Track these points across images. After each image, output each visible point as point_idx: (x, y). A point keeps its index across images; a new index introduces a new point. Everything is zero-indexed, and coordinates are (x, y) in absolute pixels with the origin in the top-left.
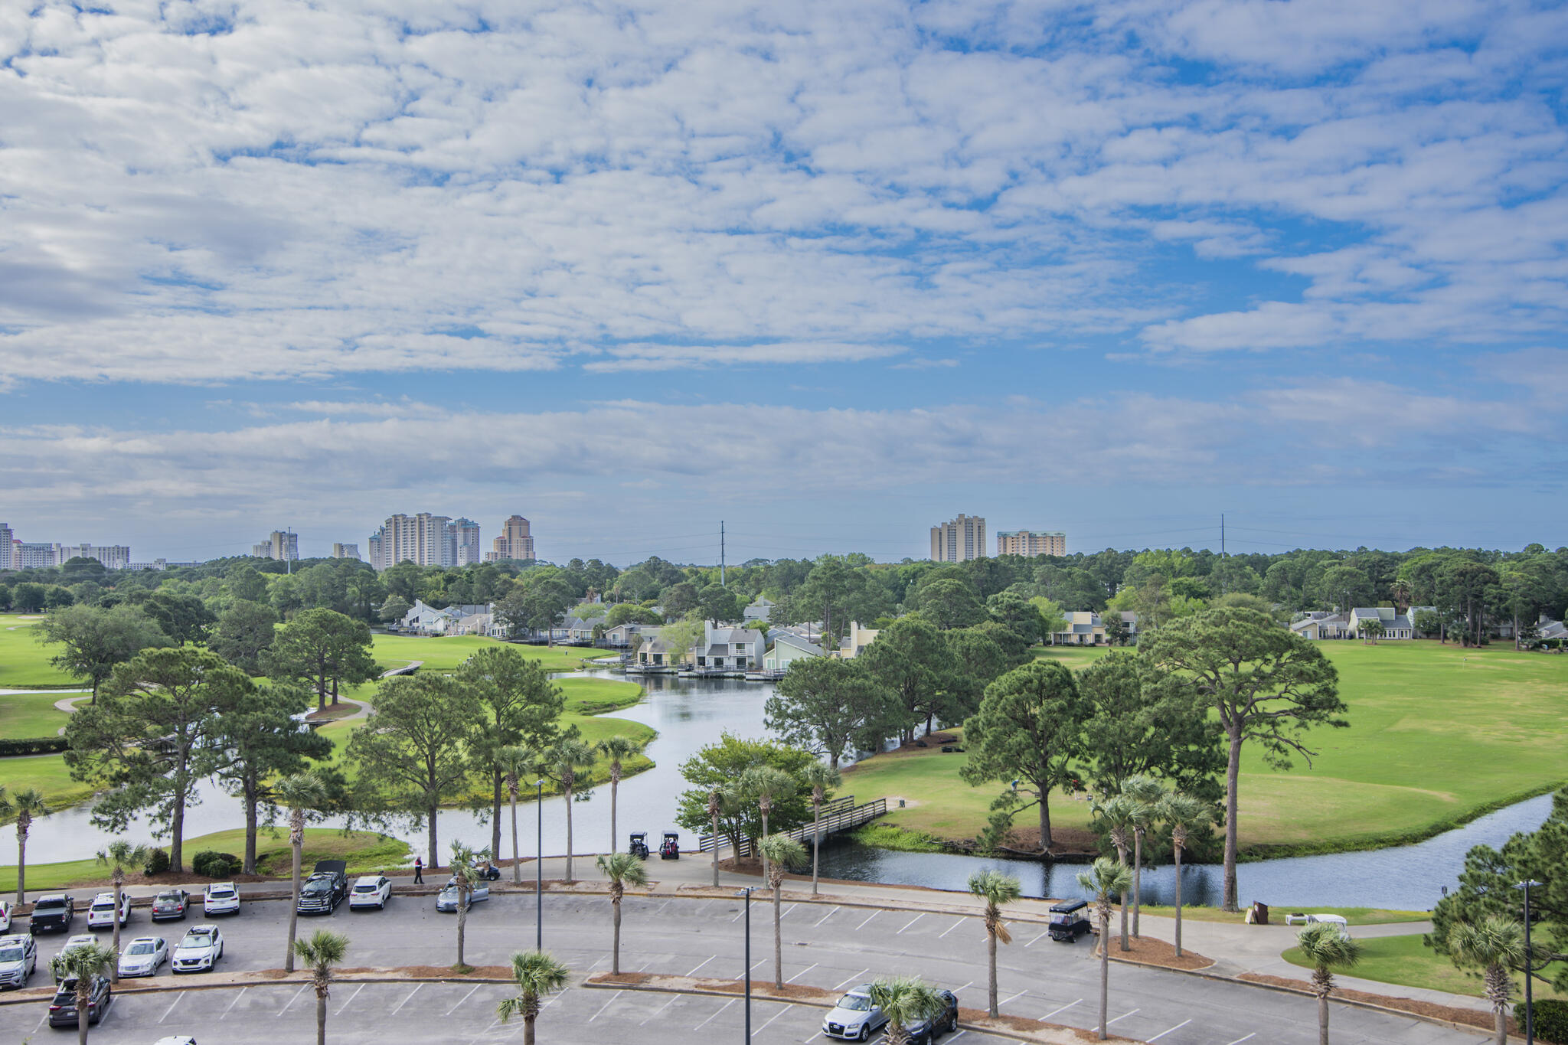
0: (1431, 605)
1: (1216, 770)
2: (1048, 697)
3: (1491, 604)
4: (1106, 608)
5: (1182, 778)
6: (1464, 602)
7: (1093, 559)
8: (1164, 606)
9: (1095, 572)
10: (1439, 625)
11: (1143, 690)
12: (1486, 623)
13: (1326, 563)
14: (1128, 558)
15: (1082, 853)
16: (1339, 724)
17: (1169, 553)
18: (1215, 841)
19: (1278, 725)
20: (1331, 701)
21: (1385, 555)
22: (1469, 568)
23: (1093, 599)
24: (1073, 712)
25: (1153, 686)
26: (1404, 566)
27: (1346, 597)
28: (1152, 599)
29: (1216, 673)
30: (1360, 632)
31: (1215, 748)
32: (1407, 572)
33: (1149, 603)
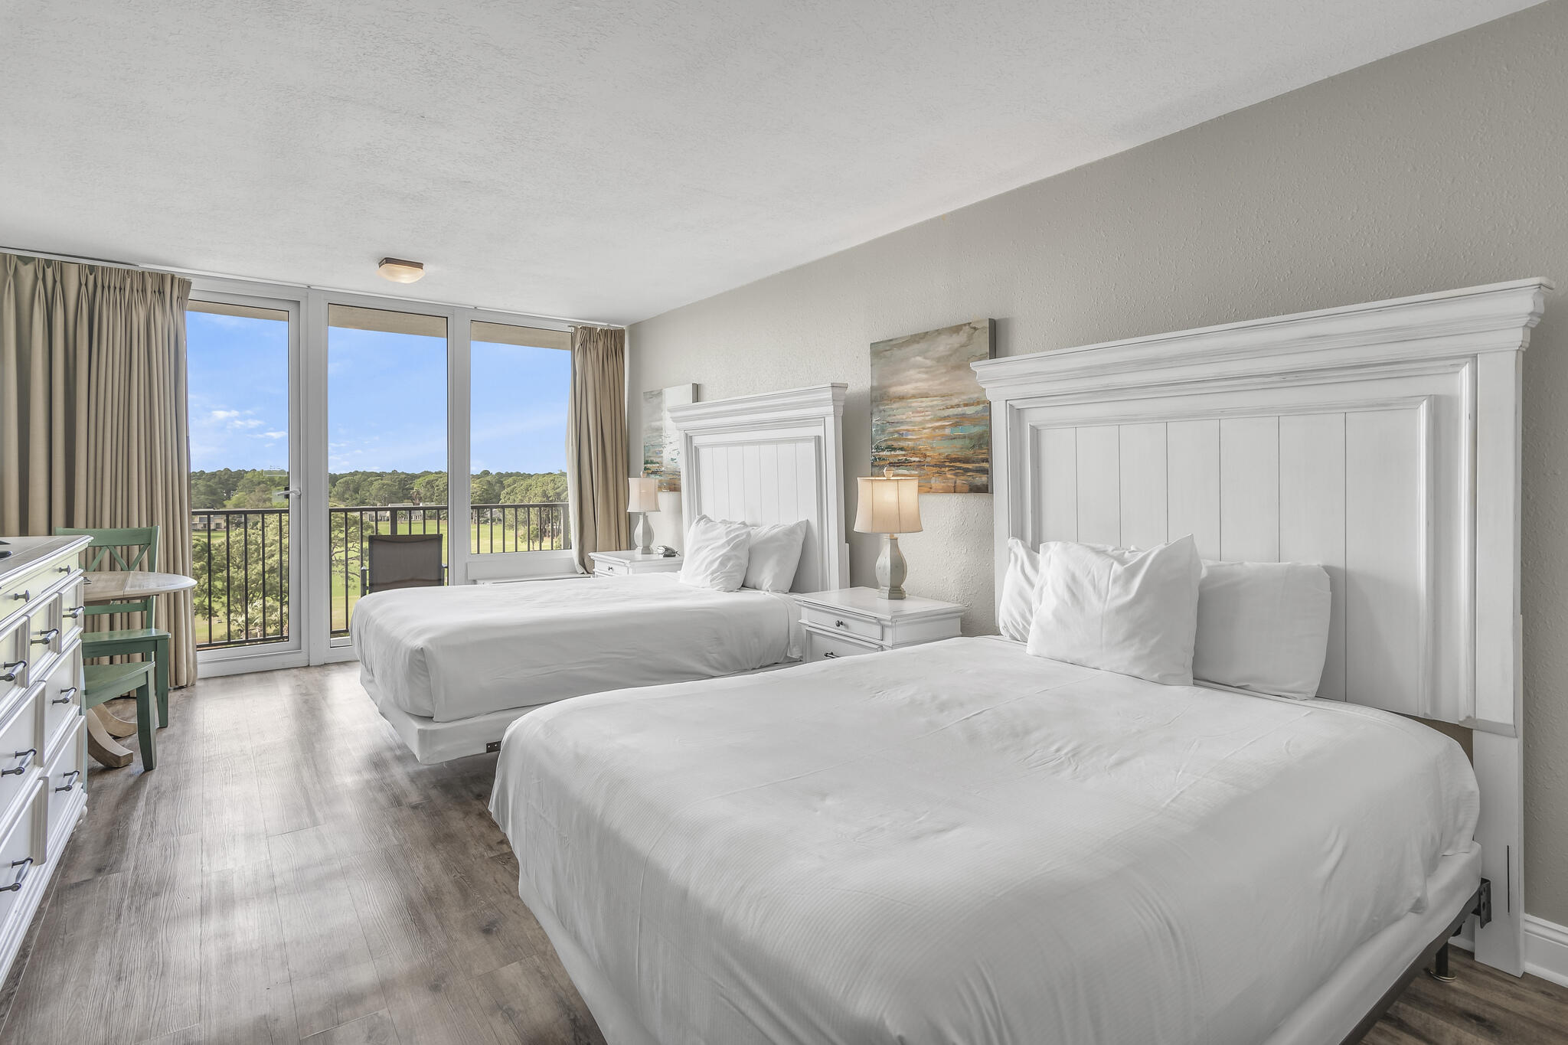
7: (213, 475)
9: (213, 483)
13: (373, 479)
14: (240, 474)
21: (408, 474)
23: (213, 500)
26: (418, 481)
27: (385, 498)
32: (420, 484)
33: (257, 503)
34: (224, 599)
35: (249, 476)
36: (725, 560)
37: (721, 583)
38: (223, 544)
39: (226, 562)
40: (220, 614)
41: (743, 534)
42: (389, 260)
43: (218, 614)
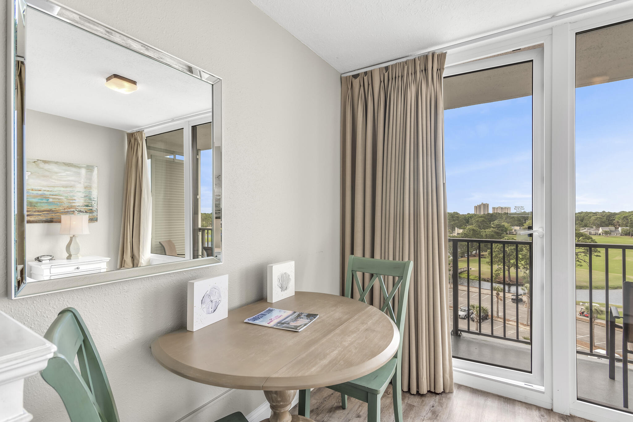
0: (627, 227)
2: (510, 246)
4: (524, 226)
9: (520, 217)
10: (630, 232)
13: (591, 215)
16: (597, 256)
19: (578, 255)
23: (519, 224)
26: (618, 216)
27: (598, 224)
30: (603, 233)
32: (619, 218)
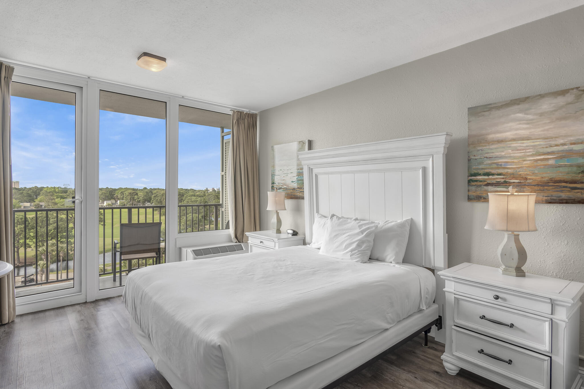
1: (71, 239)
2: (20, 225)
3: (136, 199)
4: (35, 202)
5: (61, 241)
6: (130, 199)
7: (30, 189)
8: (53, 201)
9: (30, 192)
10: (125, 204)
11: (51, 221)
12: (135, 203)
14: (42, 189)
15: (30, 263)
17: (54, 188)
18: (70, 255)
20: (101, 220)
21: (113, 189)
22: (132, 192)
23: (30, 199)
24: (28, 228)
25: (54, 220)
26: (117, 192)
27: (103, 198)
28: (50, 199)
29: (72, 215)
31: (71, 234)
33: (49, 200)
34: (34, 240)
35: (45, 189)
36: (361, 243)
37: (358, 257)
38: (34, 217)
39: (35, 225)
40: (32, 246)
41: (372, 227)
42: (146, 54)
43: (31, 247)
